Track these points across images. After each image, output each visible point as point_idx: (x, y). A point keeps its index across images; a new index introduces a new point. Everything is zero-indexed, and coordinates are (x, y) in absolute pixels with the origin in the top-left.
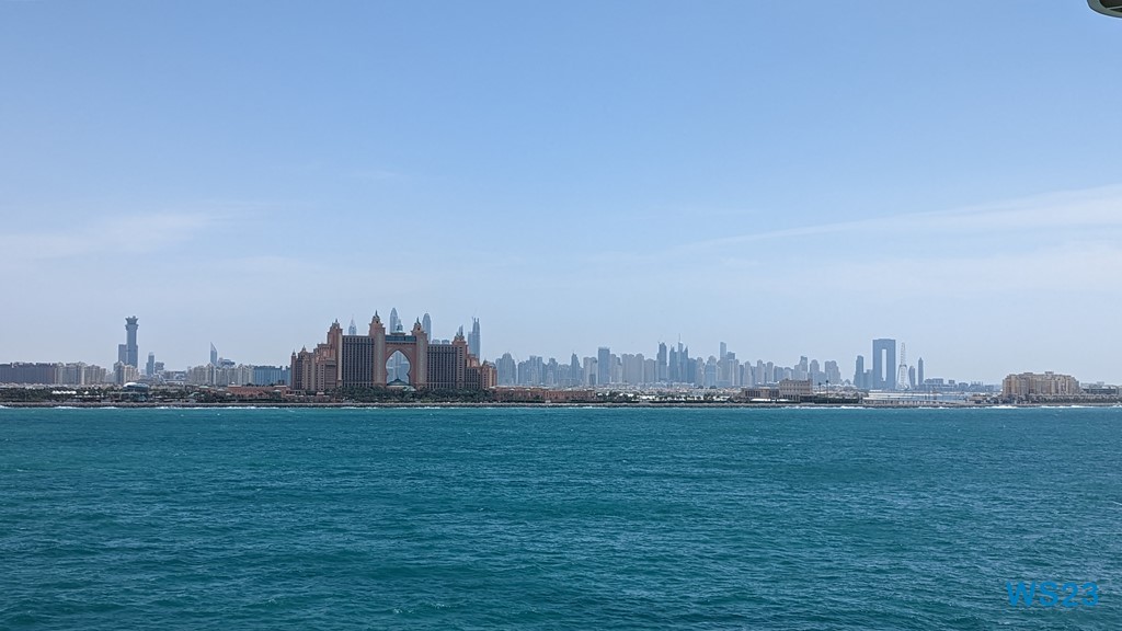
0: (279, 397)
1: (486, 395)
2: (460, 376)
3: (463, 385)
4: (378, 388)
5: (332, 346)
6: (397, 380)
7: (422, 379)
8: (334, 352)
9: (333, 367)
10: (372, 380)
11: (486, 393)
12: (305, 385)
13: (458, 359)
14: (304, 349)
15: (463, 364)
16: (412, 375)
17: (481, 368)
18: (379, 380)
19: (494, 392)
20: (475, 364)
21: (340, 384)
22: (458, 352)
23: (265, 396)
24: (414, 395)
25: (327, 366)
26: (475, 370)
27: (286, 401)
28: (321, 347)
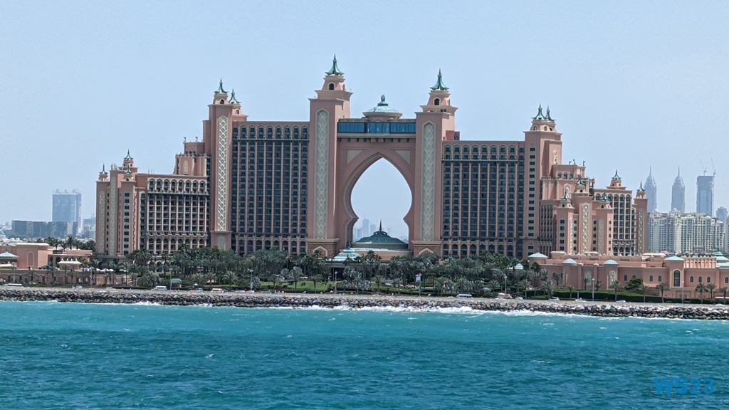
2: (531, 225)
6: (380, 235)
7: (429, 231)
8: (203, 162)
10: (304, 233)
13: (527, 180)
15: (537, 192)
16: (411, 223)
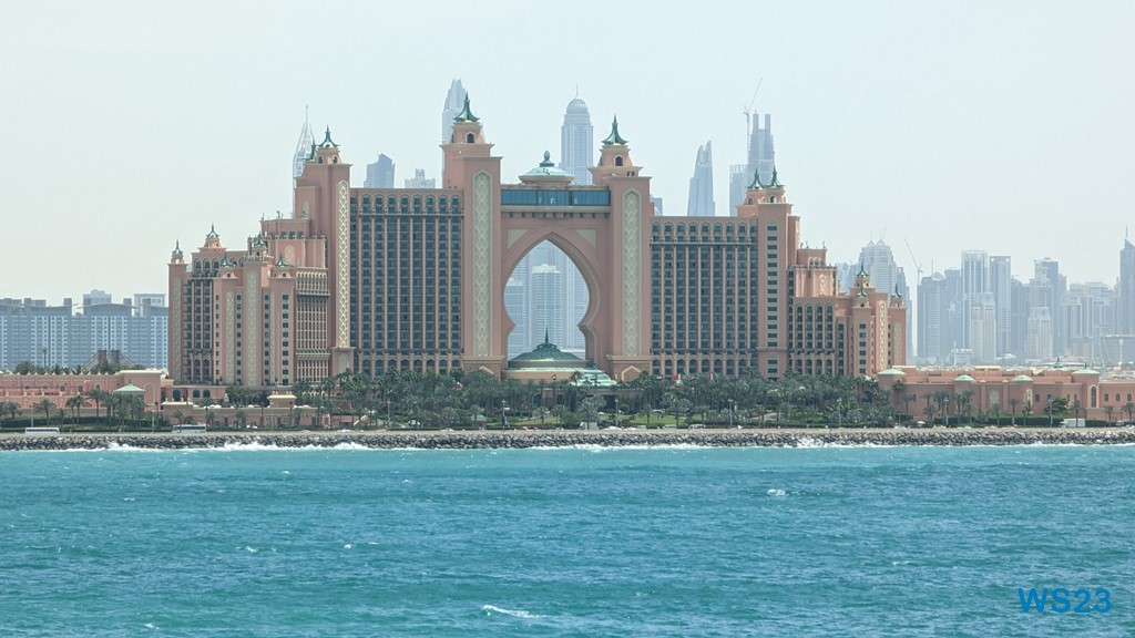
0: (139, 409)
1: (869, 398)
2: (773, 331)
3: (782, 367)
4: (478, 378)
5: (311, 226)
6: (547, 348)
7: (632, 342)
8: (319, 247)
9: (316, 301)
11: (870, 393)
12: (223, 366)
13: (763, 270)
14: (212, 239)
15: (781, 287)
16: (599, 330)
17: (849, 302)
18: (480, 348)
19: (899, 387)
20: (822, 288)
21: (344, 365)
22: (763, 244)
23: (92, 408)
24: (610, 402)
25: (299, 298)
26: (823, 310)
27: (163, 425)
28: (274, 232)
